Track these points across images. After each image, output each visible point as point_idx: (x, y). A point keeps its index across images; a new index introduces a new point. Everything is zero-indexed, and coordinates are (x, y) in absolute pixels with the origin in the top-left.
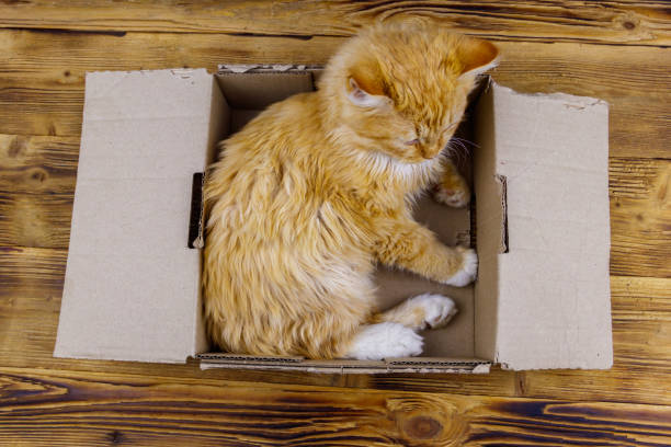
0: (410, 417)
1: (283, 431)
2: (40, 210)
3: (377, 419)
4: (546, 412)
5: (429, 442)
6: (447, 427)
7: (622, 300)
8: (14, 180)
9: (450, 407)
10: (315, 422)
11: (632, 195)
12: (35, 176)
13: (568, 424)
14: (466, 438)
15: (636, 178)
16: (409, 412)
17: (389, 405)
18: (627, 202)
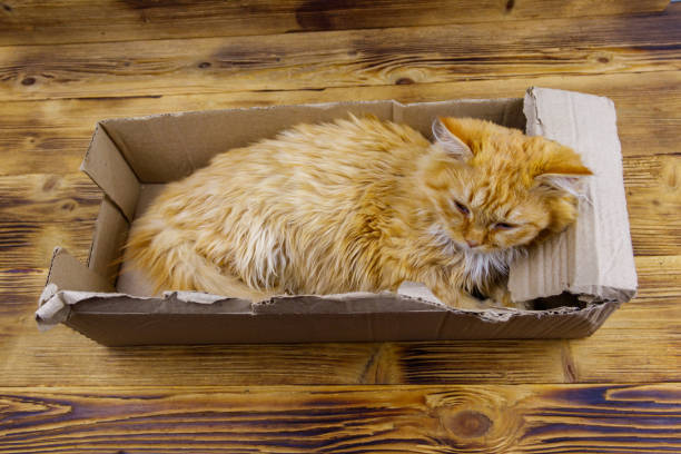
0: (454, 413)
1: (312, 439)
2: (66, 236)
3: (417, 418)
4: (608, 398)
5: (480, 440)
6: (498, 422)
8: (44, 211)
9: (498, 399)
10: (347, 425)
11: (642, 185)
12: (65, 207)
13: (636, 410)
14: (522, 433)
15: (641, 171)
16: (452, 408)
17: (428, 401)
18: (639, 191)
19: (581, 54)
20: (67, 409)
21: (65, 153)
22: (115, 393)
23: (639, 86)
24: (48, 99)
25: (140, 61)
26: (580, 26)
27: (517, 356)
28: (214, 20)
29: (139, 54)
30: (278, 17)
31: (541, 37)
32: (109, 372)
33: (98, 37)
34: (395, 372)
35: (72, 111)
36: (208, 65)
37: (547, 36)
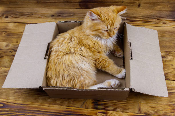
2: (9, 59)
7: (169, 87)
8: (5, 52)
11: (169, 60)
12: (10, 52)
15: (170, 56)
17: (98, 114)
18: (168, 61)
19: (158, 21)
20: (2, 105)
21: (13, 38)
22: (15, 102)
23: (174, 31)
24: (11, 22)
25: (36, 14)
26: (159, 13)
27: (125, 105)
28: (57, 4)
29: (36, 12)
30: (74, 4)
31: (147, 15)
32: (15, 97)
33: (26, 6)
34: (91, 105)
35: (16, 26)
36: (54, 16)
37: (149, 15)
